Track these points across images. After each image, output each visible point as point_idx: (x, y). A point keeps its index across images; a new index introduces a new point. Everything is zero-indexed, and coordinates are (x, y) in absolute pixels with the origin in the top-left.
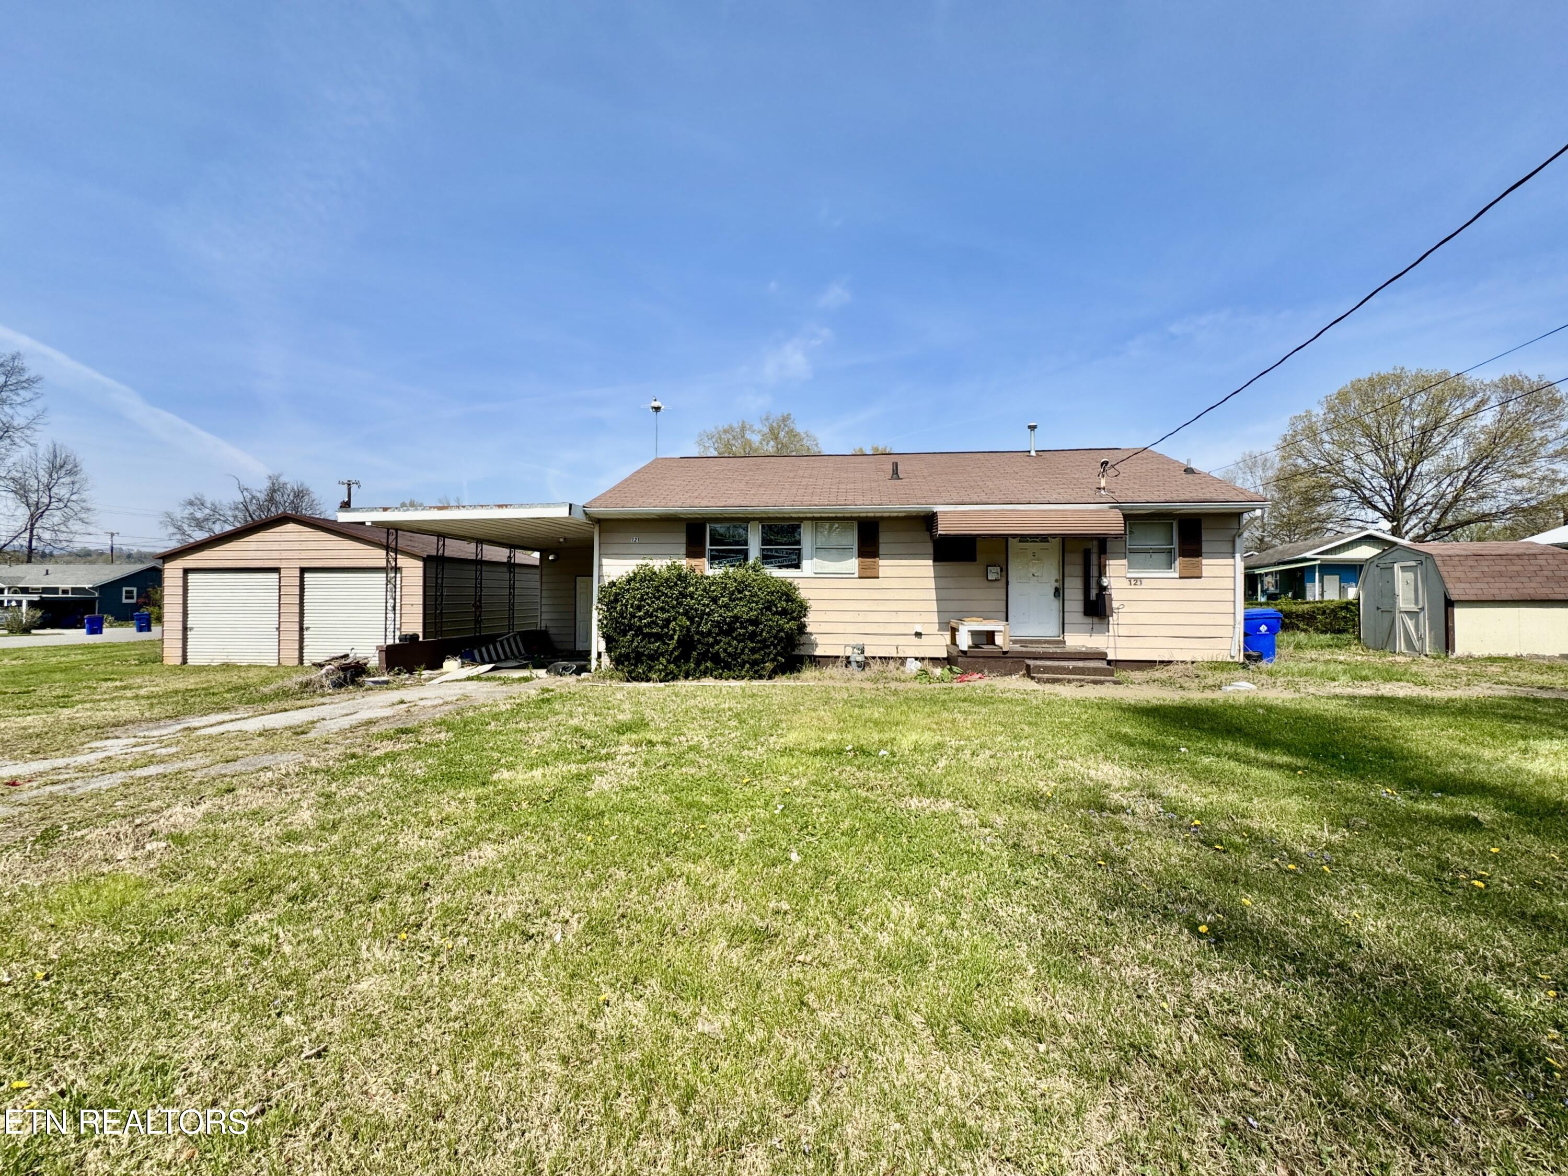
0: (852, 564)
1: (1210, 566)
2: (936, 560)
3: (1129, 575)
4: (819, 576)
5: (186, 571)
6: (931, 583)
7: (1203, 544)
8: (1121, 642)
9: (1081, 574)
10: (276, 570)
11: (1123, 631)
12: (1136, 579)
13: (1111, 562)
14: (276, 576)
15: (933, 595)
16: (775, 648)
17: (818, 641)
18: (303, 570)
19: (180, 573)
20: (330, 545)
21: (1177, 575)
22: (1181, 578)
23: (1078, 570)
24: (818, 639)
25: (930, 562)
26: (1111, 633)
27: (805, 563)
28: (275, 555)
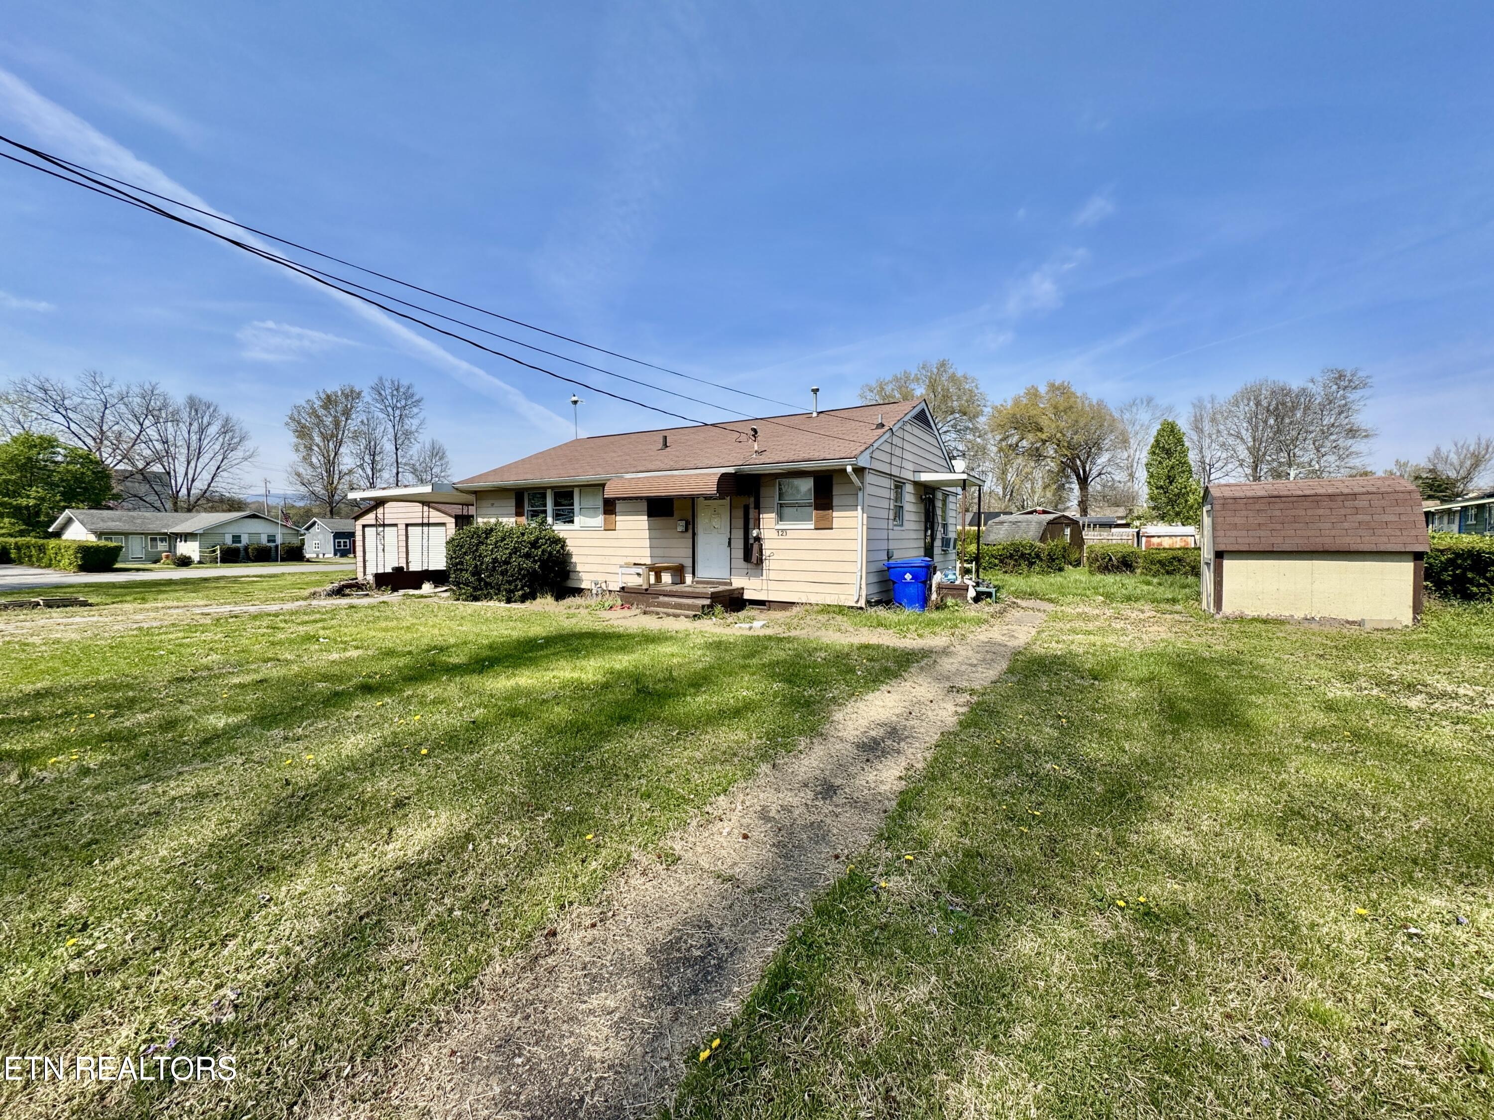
0: (599, 520)
1: (839, 517)
2: (650, 515)
3: (778, 527)
4: (584, 528)
5: (364, 526)
6: (646, 534)
7: (834, 497)
8: (773, 585)
9: (742, 526)
10: (396, 525)
11: (773, 575)
12: (782, 530)
13: (765, 516)
14: (395, 528)
15: (647, 543)
16: (521, 581)
17: (584, 578)
18: (407, 525)
19: (361, 528)
20: (410, 510)
21: (812, 527)
22: (816, 529)
23: (740, 523)
24: (583, 576)
25: (646, 518)
26: (764, 577)
27: (576, 519)
28: (396, 516)
